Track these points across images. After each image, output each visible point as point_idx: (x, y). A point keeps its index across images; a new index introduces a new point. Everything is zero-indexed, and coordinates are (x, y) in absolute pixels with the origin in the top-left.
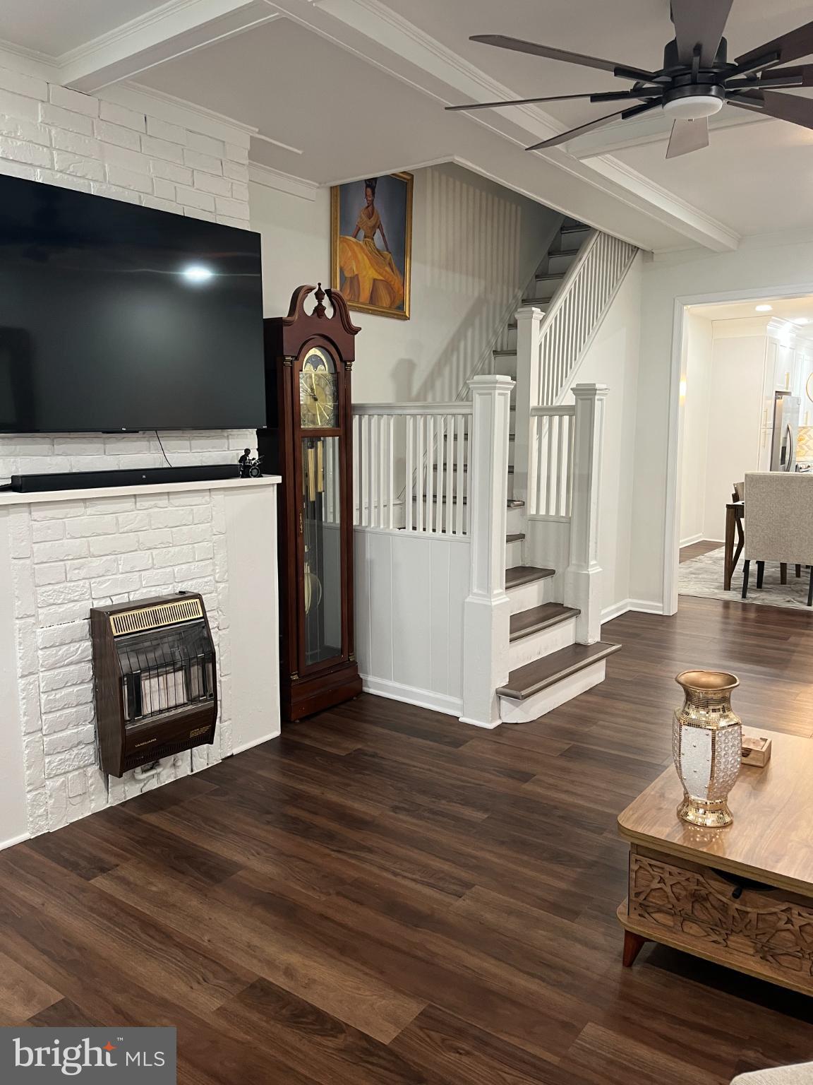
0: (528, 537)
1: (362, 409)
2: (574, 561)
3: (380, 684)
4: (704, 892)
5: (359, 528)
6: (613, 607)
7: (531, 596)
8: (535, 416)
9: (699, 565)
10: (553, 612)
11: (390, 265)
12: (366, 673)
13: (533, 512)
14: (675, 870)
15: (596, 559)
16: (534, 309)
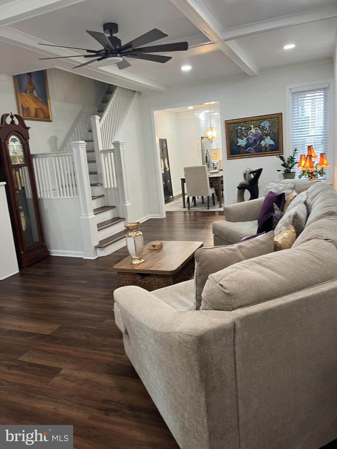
0: (105, 196)
1: (35, 156)
2: (121, 202)
3: (56, 252)
5: (40, 198)
6: (144, 218)
7: (108, 215)
8: (102, 153)
10: (116, 220)
11: (42, 103)
12: (51, 249)
13: (106, 187)
15: (128, 200)
16: (96, 116)
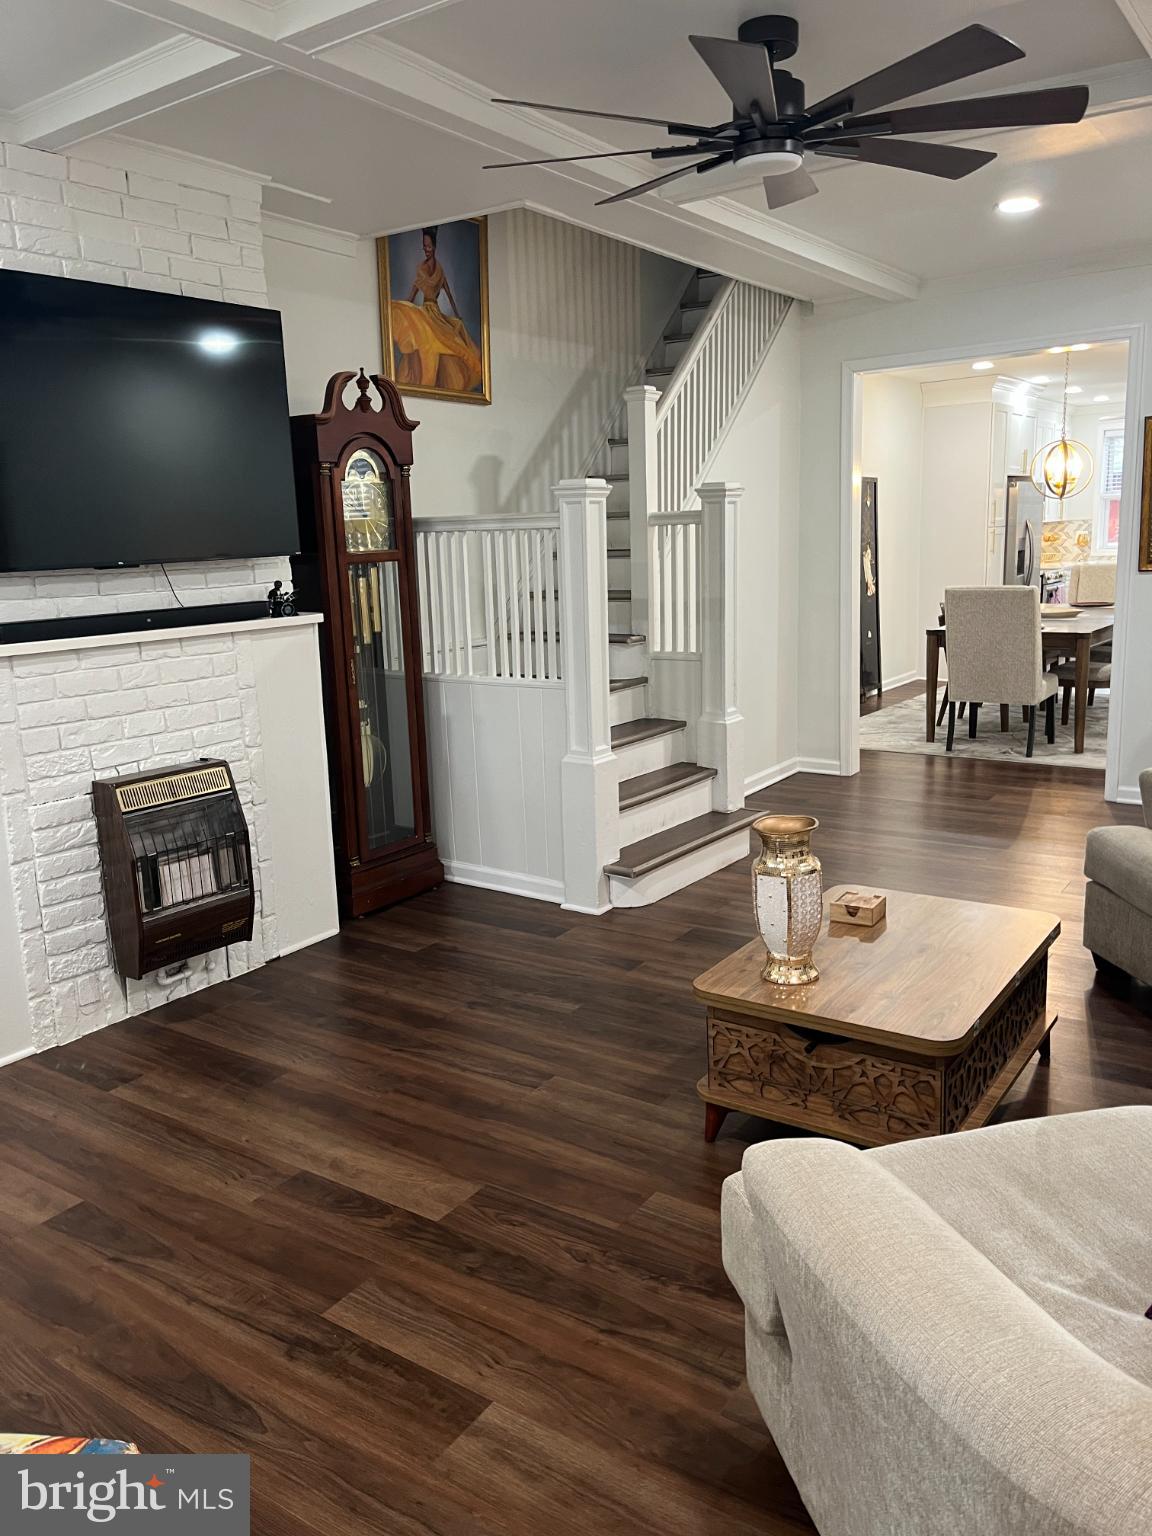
0: (651, 681)
1: (426, 524)
2: (707, 709)
3: (467, 870)
4: (781, 1052)
5: (432, 676)
6: (777, 768)
7: (654, 754)
8: (654, 525)
9: (904, 712)
10: (683, 773)
11: (461, 334)
12: (449, 857)
13: (657, 648)
14: (752, 1031)
15: (735, 706)
16: (646, 387)
